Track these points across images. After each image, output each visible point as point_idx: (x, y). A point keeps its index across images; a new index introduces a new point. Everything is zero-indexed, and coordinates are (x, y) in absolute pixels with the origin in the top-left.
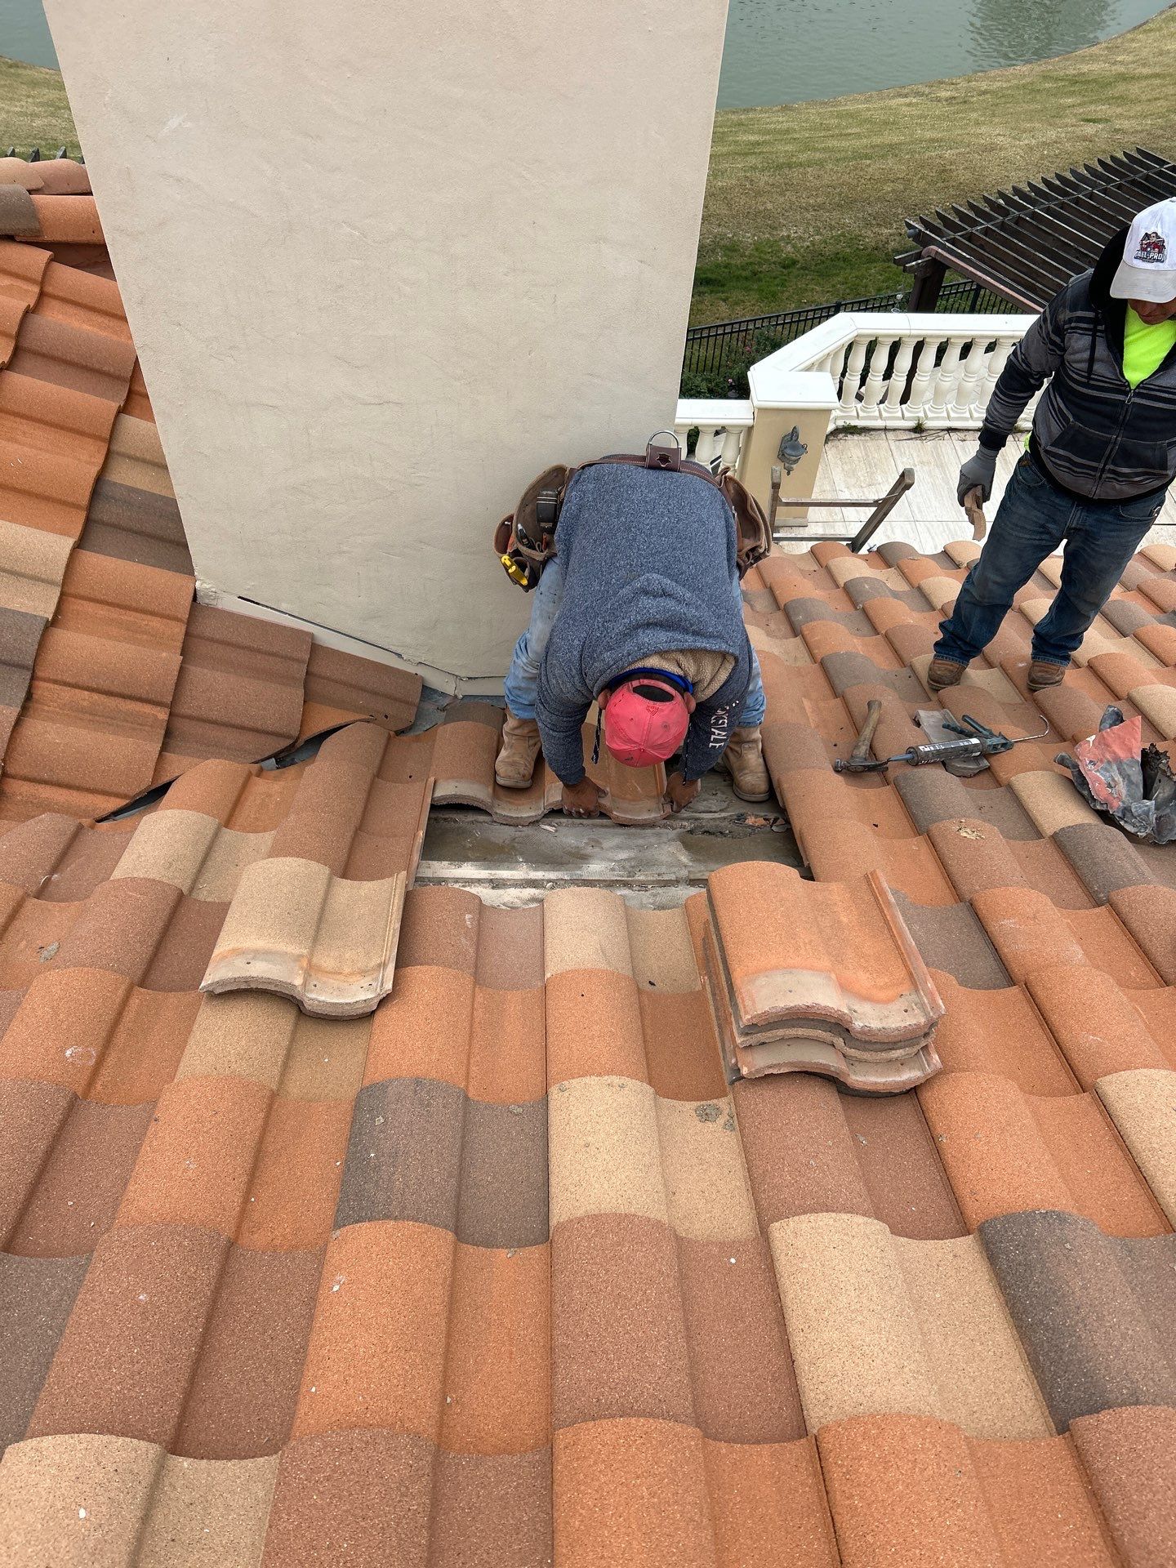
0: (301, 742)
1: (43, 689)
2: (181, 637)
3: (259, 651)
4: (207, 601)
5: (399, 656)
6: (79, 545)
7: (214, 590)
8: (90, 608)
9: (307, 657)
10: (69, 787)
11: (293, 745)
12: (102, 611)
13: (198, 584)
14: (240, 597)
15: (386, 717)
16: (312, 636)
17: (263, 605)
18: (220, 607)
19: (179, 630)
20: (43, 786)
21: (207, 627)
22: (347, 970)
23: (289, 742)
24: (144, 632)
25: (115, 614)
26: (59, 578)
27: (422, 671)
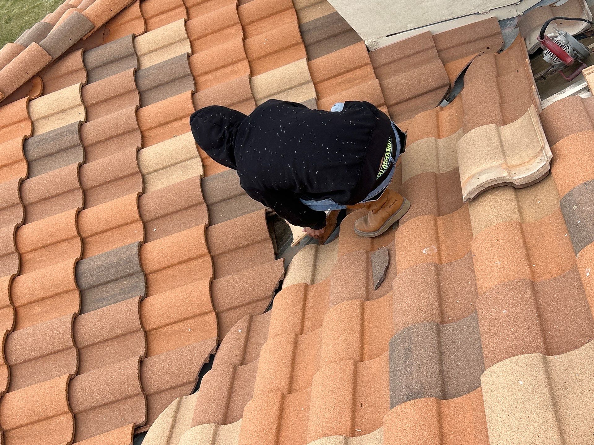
0: (453, 85)
2: (373, 71)
3: (410, 56)
4: (374, 48)
5: (478, 13)
6: (309, 60)
7: (374, 40)
8: (328, 83)
9: (433, 44)
11: (450, 88)
12: (333, 82)
13: (366, 43)
14: (387, 36)
15: (488, 48)
16: (429, 32)
17: (400, 33)
18: (381, 47)
19: (370, 69)
21: (382, 59)
22: (527, 160)
23: (447, 88)
24: (357, 79)
25: (339, 79)
26: (310, 78)
27: (493, 14)
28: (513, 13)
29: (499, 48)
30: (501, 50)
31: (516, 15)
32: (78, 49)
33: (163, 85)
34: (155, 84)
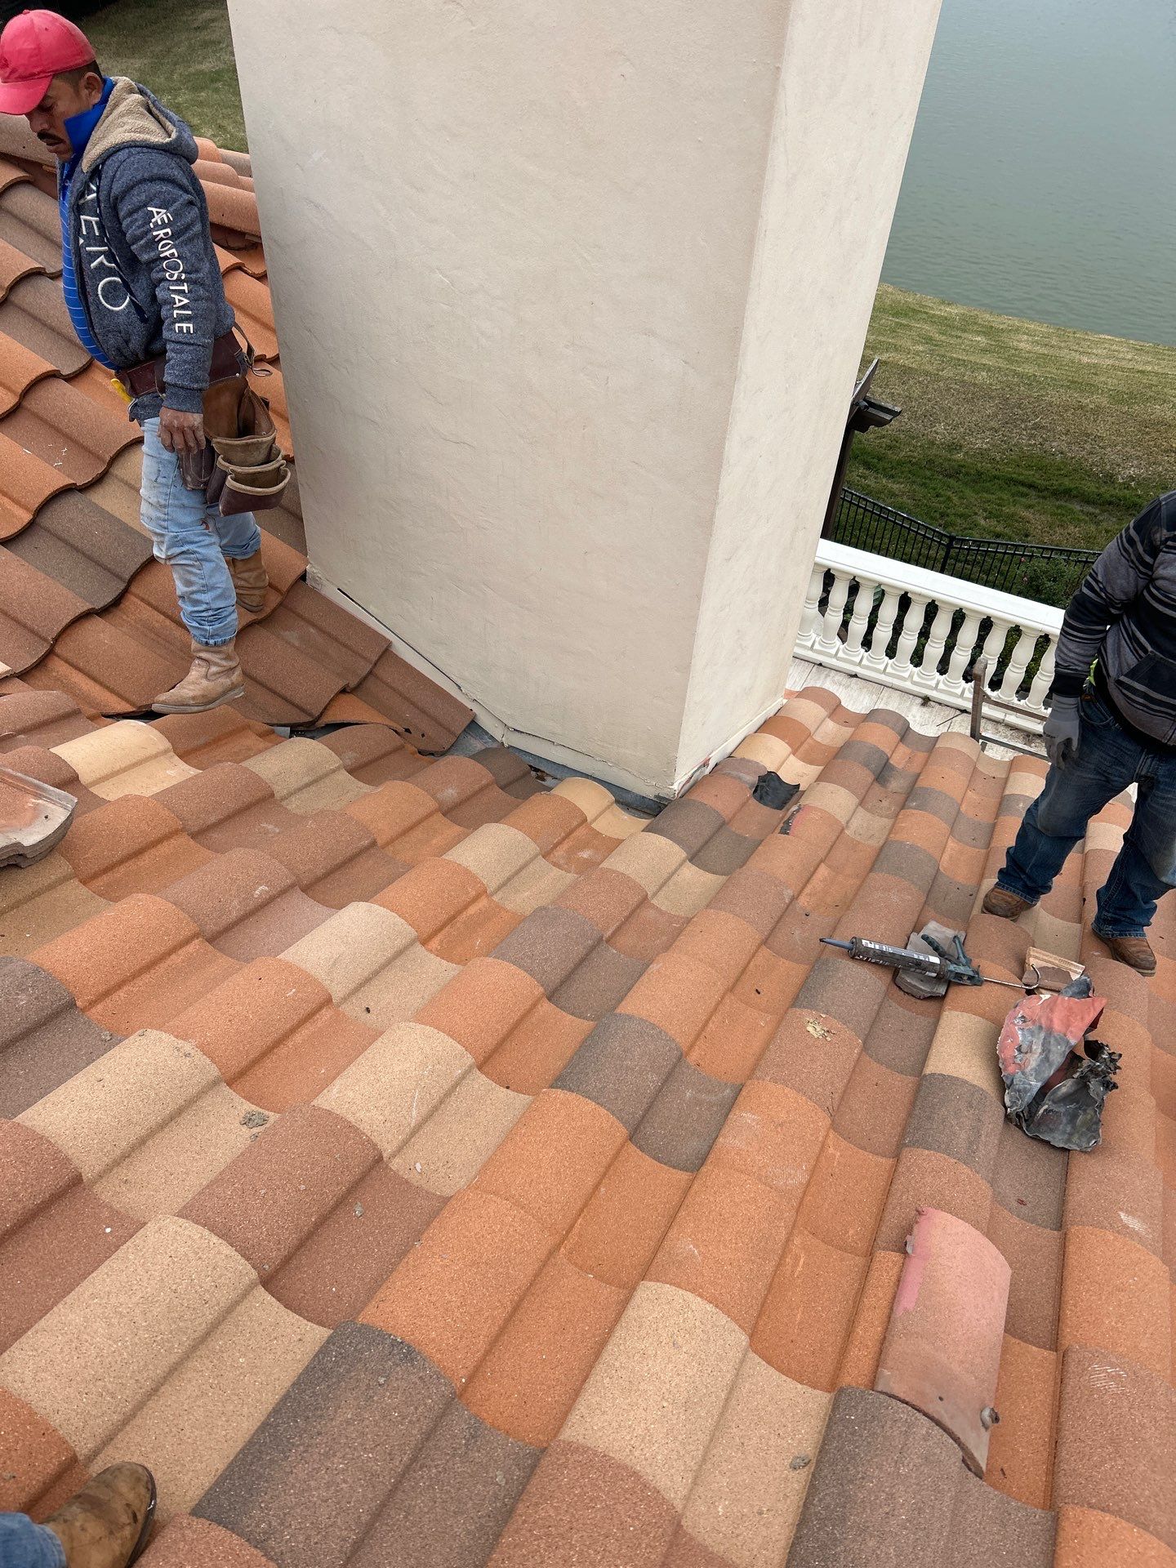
0: (322, 723)
1: (131, 602)
4: (312, 583)
5: (459, 687)
7: (320, 576)
9: (375, 659)
10: (95, 680)
11: (313, 723)
13: (310, 567)
14: (339, 589)
15: (423, 735)
16: (390, 644)
18: (323, 593)
20: (77, 672)
21: (303, 605)
23: (310, 719)
27: (476, 709)
28: (497, 733)
29: (430, 748)
30: (433, 754)
31: (498, 738)
32: (25, 170)
33: (45, 325)
34: (36, 312)
